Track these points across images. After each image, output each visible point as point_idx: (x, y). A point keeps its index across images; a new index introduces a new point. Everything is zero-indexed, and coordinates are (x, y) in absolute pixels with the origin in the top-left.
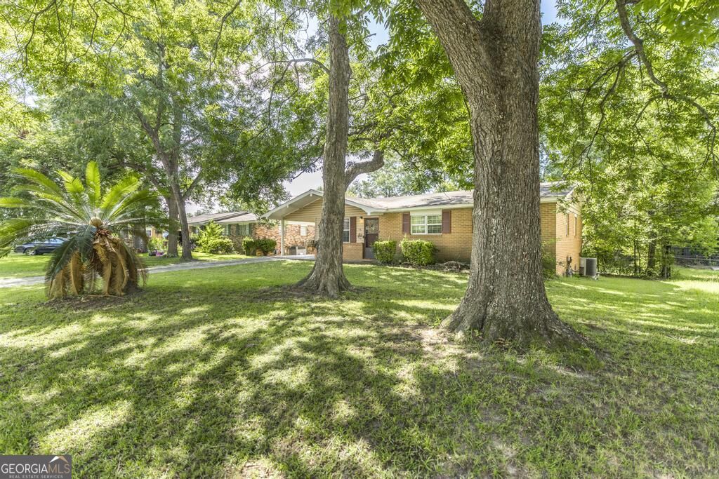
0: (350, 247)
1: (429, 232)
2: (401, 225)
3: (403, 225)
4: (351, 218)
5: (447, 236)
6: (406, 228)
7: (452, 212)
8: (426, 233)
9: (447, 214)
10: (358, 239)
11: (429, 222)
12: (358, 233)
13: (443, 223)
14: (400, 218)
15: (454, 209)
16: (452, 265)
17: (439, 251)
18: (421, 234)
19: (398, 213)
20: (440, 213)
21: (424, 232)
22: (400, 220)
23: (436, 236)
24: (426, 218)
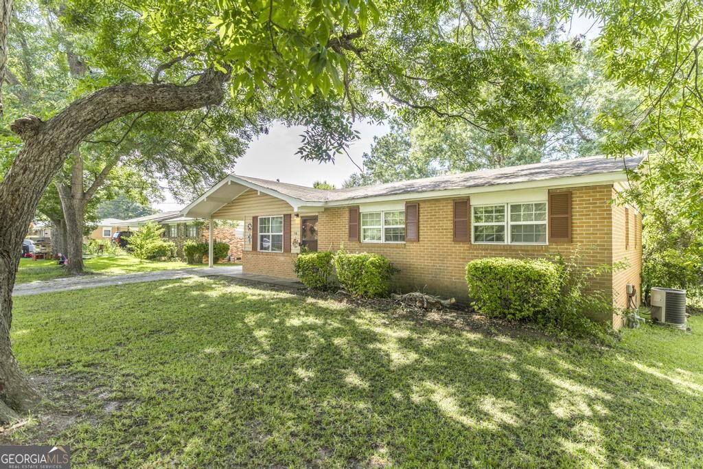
0: (282, 258)
1: (386, 240)
2: (347, 227)
3: (350, 227)
4: (285, 215)
5: (413, 247)
6: (354, 233)
7: (422, 205)
8: (383, 241)
9: (413, 209)
10: (293, 247)
11: (386, 222)
12: (293, 237)
13: (406, 224)
14: (346, 215)
15: (425, 201)
16: (414, 300)
17: (398, 271)
18: (375, 241)
19: (344, 208)
20: (402, 208)
21: (379, 239)
22: (345, 219)
23: (397, 247)
24: (383, 216)
